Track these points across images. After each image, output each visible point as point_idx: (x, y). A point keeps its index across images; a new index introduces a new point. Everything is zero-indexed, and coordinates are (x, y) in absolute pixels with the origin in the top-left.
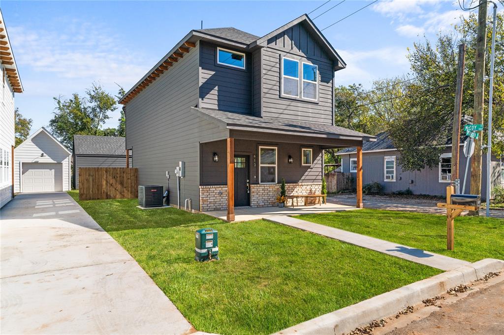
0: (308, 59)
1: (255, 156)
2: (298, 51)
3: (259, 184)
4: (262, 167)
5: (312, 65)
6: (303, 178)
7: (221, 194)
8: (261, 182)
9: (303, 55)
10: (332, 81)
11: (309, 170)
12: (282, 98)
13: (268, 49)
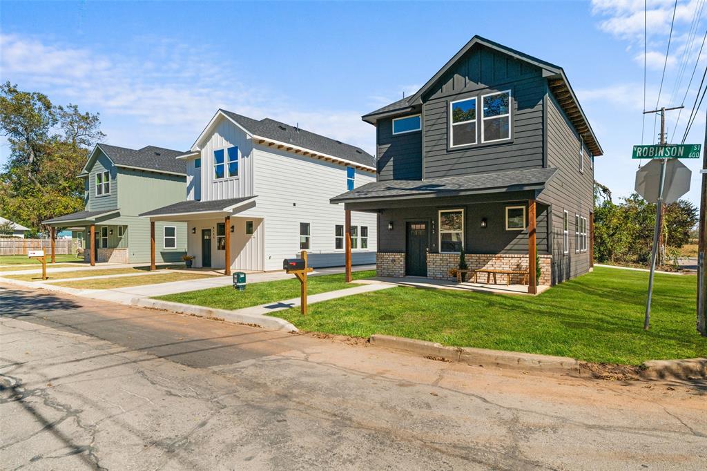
0: (492, 88)
1: (433, 222)
2: (476, 84)
3: (438, 253)
4: (444, 234)
5: (499, 93)
6: (508, 247)
7: (393, 261)
8: (442, 251)
9: (483, 86)
10: (543, 102)
11: (520, 236)
12: (450, 151)
13: (431, 102)
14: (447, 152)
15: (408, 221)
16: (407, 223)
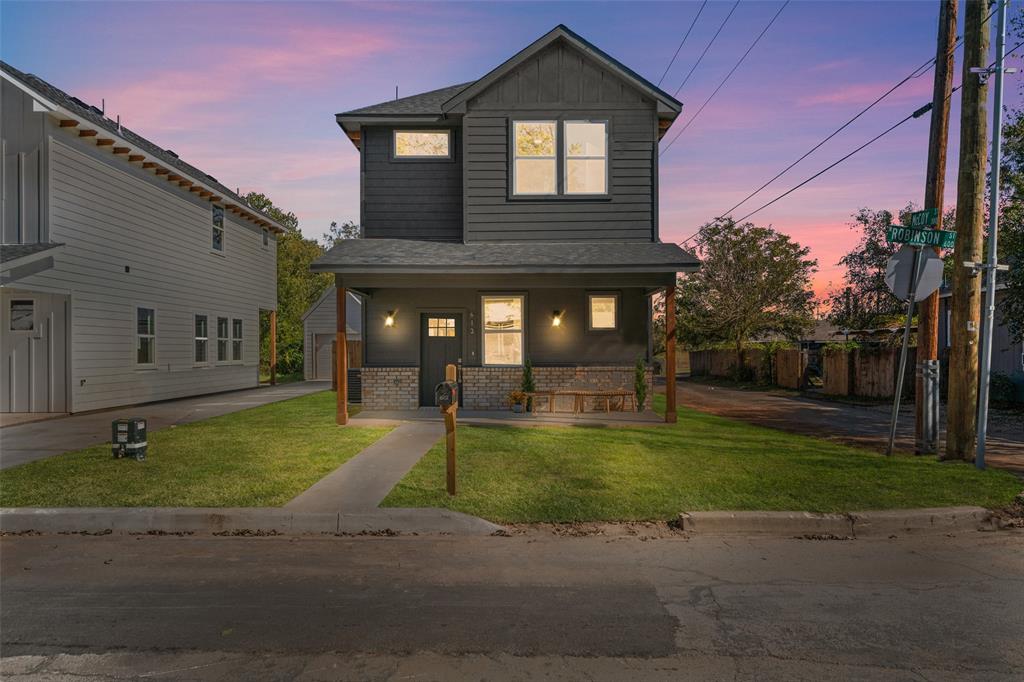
0: (582, 111)
1: (472, 314)
3: (481, 366)
7: (398, 381)
9: (565, 106)
12: (514, 201)
13: (478, 114)
14: (507, 200)
15: (424, 311)
16: (422, 315)
